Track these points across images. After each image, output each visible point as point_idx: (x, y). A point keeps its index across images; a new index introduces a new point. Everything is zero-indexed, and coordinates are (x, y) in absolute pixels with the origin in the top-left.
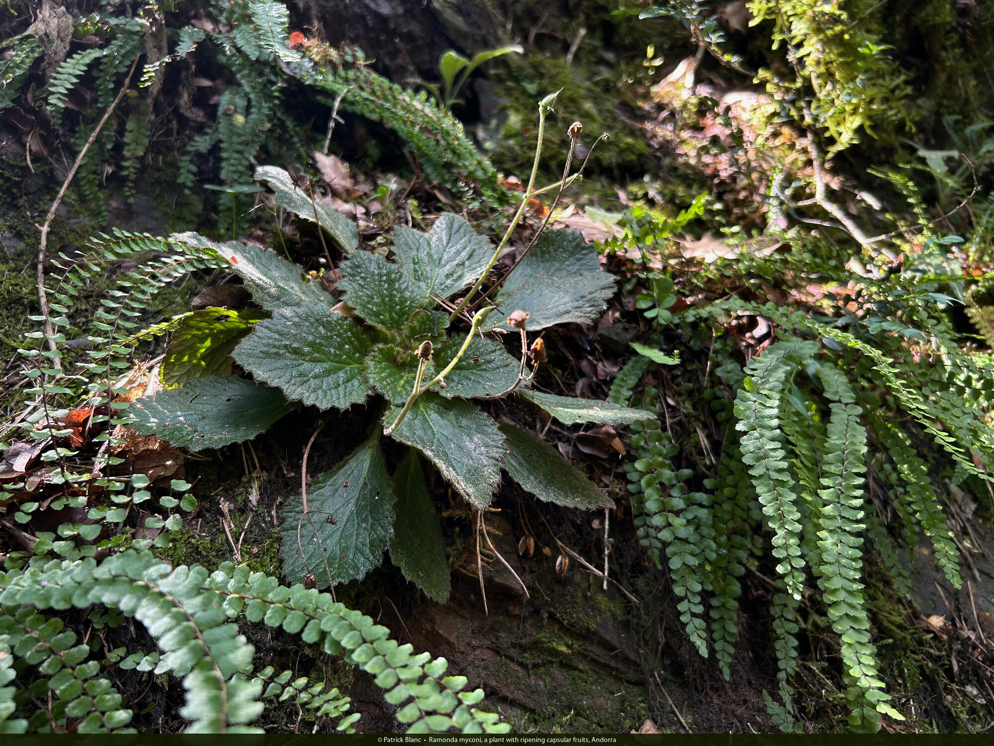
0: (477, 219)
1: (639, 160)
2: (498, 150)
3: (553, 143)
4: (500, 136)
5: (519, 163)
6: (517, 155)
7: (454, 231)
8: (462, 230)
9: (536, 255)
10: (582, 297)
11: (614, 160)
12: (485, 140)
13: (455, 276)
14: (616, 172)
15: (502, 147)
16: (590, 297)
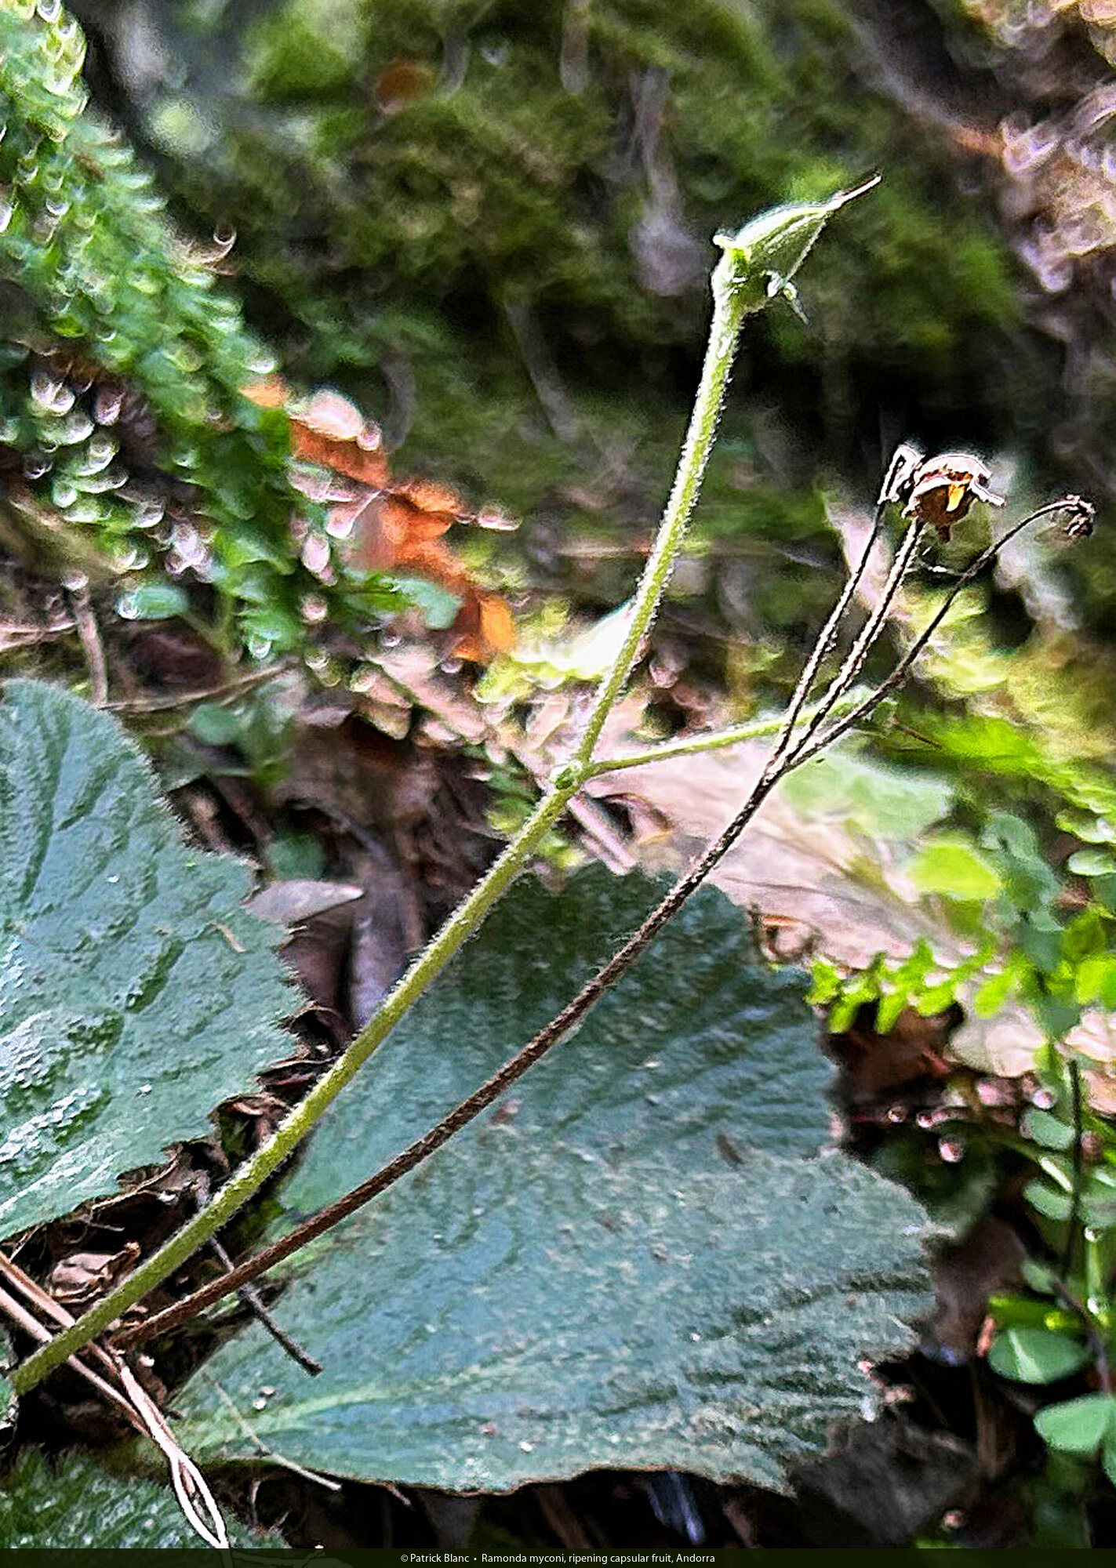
0: (153, 677)
1: (961, 349)
2: (226, 162)
3: (530, 181)
4: (244, 86)
5: (336, 263)
6: (329, 216)
7: (63, 804)
8: (105, 805)
9: (492, 995)
10: (745, 1317)
11: (833, 333)
12: (161, 89)
13: (63, 1107)
14: (837, 399)
15: (249, 150)
16: (787, 1321)
